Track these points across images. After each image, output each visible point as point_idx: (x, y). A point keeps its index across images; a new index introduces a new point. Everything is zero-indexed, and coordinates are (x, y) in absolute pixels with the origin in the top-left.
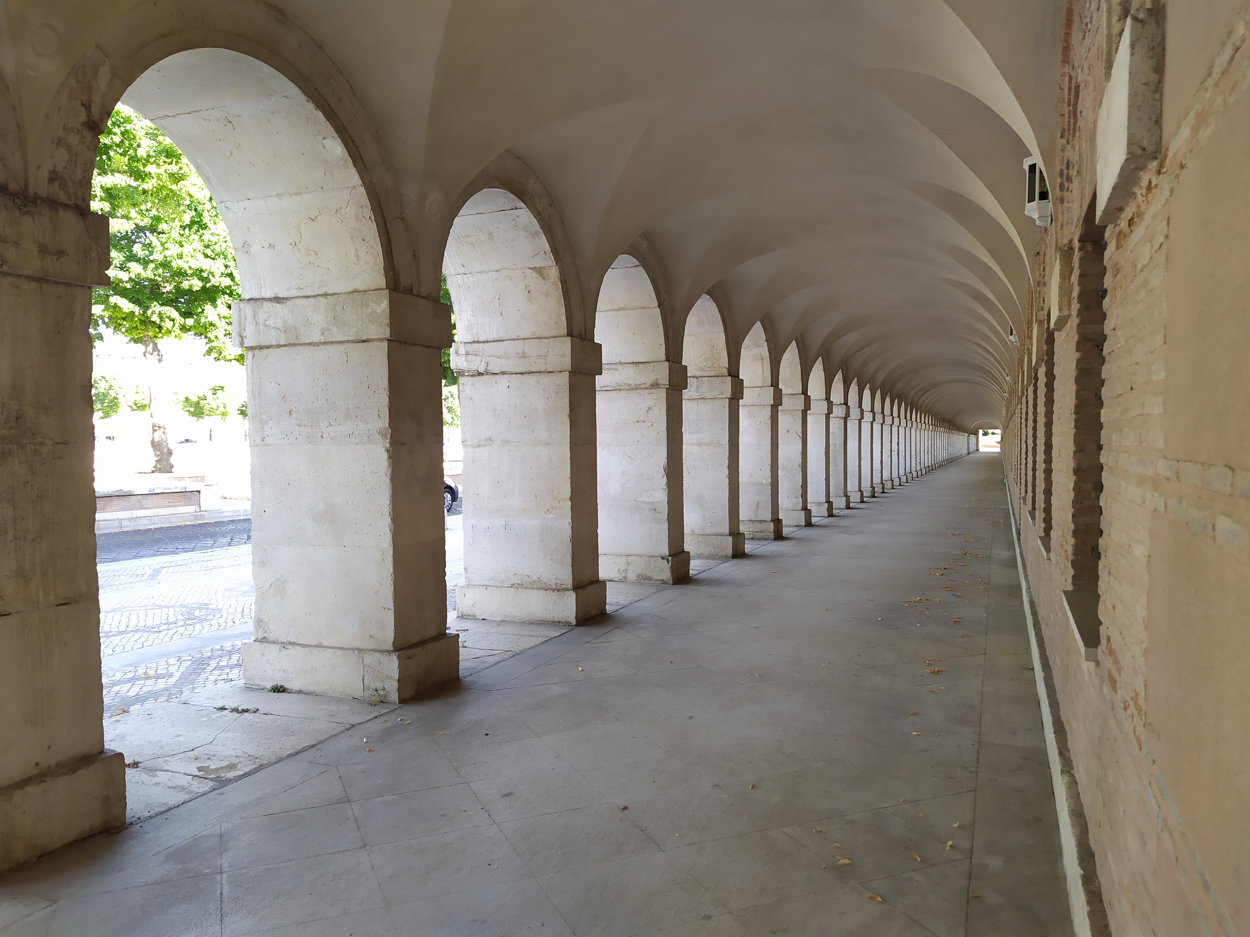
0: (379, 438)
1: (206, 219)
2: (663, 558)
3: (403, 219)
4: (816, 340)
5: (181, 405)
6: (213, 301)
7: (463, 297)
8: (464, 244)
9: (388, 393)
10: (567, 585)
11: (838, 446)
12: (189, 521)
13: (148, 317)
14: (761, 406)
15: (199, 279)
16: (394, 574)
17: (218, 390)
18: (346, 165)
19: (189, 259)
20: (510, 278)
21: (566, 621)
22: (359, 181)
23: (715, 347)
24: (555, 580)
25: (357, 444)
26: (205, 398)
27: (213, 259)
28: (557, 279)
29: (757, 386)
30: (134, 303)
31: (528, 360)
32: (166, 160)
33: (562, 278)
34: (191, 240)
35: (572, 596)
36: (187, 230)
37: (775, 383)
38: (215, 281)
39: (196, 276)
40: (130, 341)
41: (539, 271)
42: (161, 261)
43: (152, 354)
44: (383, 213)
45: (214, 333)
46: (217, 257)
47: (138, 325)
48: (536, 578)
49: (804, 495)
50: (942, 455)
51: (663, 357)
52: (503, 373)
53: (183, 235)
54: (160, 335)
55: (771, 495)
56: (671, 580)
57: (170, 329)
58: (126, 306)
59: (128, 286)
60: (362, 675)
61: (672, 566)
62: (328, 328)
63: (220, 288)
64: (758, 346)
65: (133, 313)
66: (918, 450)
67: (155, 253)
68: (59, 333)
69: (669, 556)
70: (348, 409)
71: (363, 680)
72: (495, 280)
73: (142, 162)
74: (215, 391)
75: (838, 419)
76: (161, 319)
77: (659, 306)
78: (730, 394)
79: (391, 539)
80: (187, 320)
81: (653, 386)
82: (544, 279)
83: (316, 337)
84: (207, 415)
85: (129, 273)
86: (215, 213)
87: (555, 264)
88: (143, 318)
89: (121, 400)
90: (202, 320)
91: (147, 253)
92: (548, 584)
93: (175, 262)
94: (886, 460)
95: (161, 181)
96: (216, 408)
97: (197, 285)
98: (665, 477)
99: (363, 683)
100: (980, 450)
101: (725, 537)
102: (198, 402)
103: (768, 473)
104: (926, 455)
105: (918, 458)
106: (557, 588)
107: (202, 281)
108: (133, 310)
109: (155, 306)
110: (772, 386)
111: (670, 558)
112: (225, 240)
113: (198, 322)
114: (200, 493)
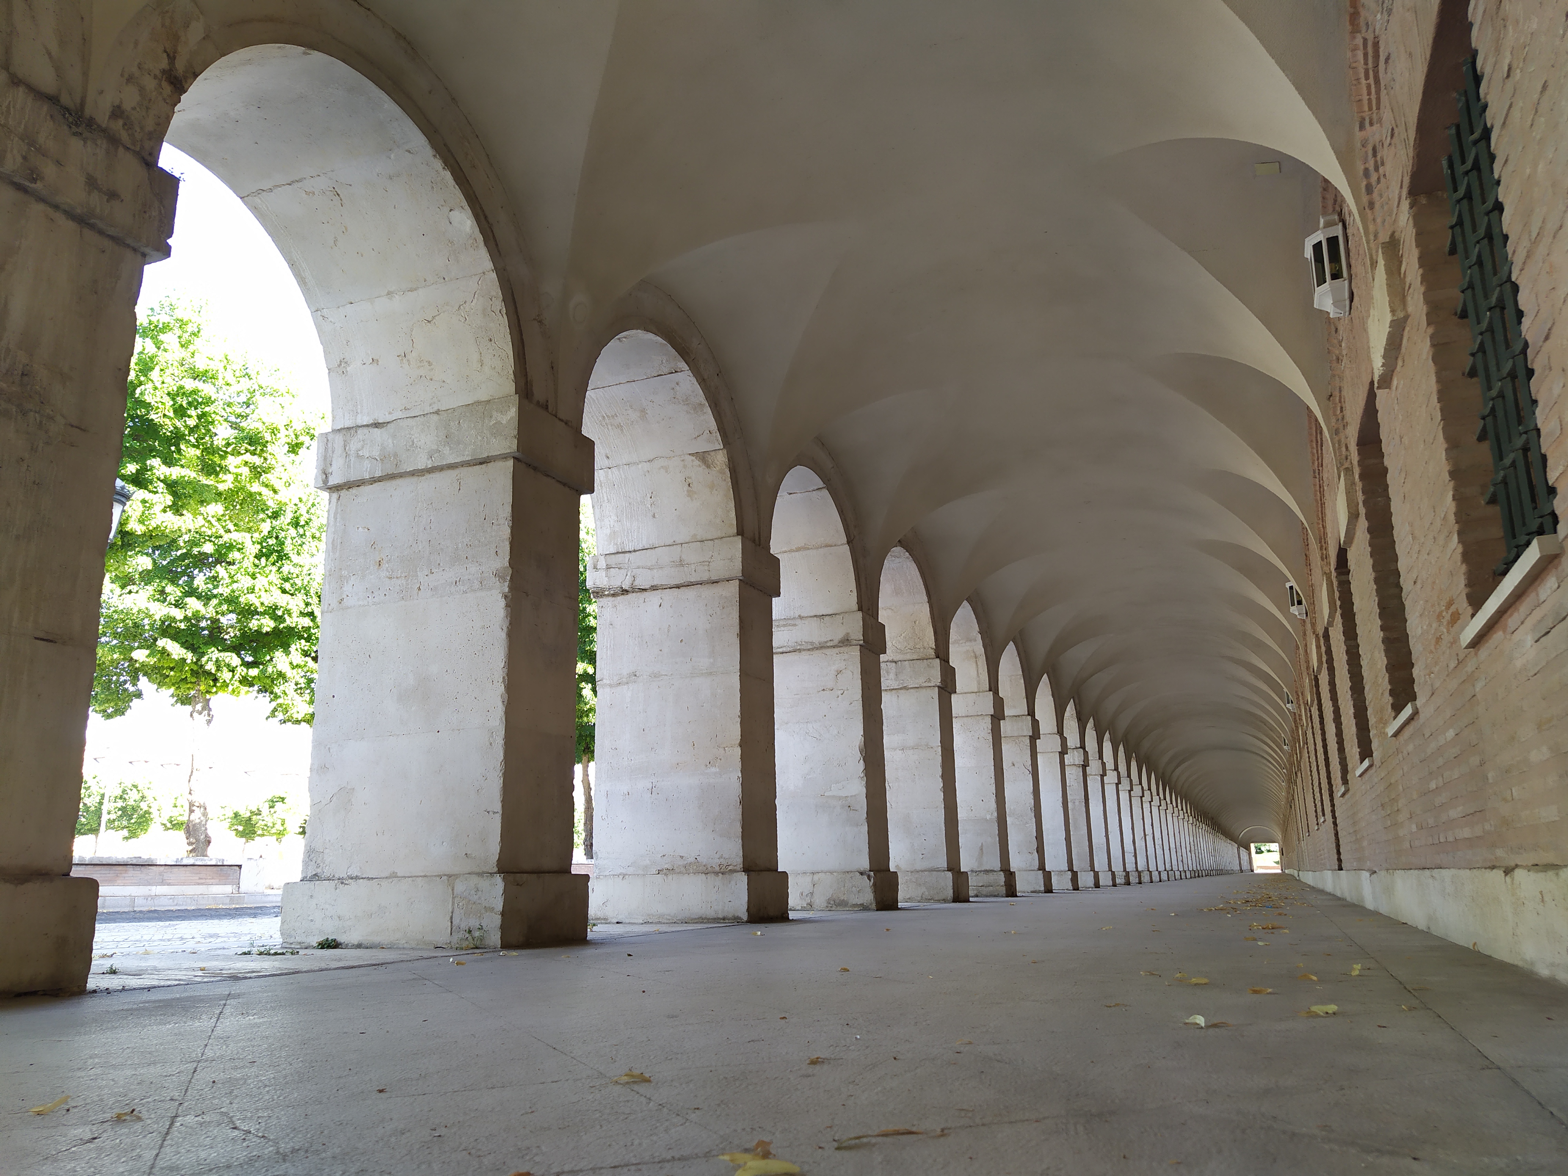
0: (495, 581)
1: (288, 548)
2: (862, 874)
3: (540, 322)
4: (1041, 647)
5: (227, 824)
6: (286, 647)
7: (606, 498)
8: (610, 428)
9: (511, 523)
10: (735, 866)
11: (1077, 803)
12: (223, 904)
13: (202, 666)
14: (978, 718)
15: (271, 618)
16: (505, 763)
17: (277, 802)
18: (475, 245)
19: (263, 593)
20: (666, 469)
21: (734, 916)
22: (489, 265)
23: (917, 622)
24: (718, 860)
25: (465, 592)
26: (259, 813)
27: (292, 595)
28: (724, 466)
29: (970, 691)
30: (187, 648)
31: (686, 568)
32: (249, 447)
33: (731, 466)
34: (268, 572)
35: (743, 878)
36: (263, 560)
37: (994, 687)
38: (289, 622)
39: (268, 615)
40: (176, 702)
41: (703, 457)
42: (227, 596)
43: (200, 713)
44: (516, 308)
45: (282, 687)
46: (296, 592)
47: (189, 676)
48: (692, 860)
49: (1040, 850)
50: (1208, 862)
51: (856, 607)
52: (654, 588)
53: (258, 566)
54: (214, 689)
55: (999, 834)
56: (874, 904)
57: (228, 681)
58: (176, 650)
59: (182, 626)
60: (451, 910)
61: (875, 885)
62: (437, 450)
63: (296, 630)
64: (969, 640)
65: (184, 660)
66: (1178, 844)
67: (220, 586)
68: (96, 293)
69: (870, 871)
70: (457, 548)
71: (451, 918)
72: (647, 474)
73: (219, 454)
74: (272, 803)
75: (1075, 768)
76: (218, 668)
77: (848, 543)
78: (939, 681)
79: (503, 714)
80: (250, 670)
81: (843, 643)
82: (708, 467)
83: (423, 462)
84: (259, 835)
85: (186, 611)
86: (299, 542)
87: (722, 447)
88: (195, 668)
89: (155, 814)
90: (268, 669)
91: (210, 586)
92: (709, 867)
93: (244, 597)
94: (1140, 843)
95: (239, 482)
96: (272, 825)
97: (268, 624)
98: (862, 761)
99: (452, 922)
100: (1255, 872)
101: (943, 873)
102: (250, 819)
103: (993, 805)
104: (1189, 854)
105: (1179, 854)
106: (722, 870)
107: (275, 620)
108: (185, 657)
109: (212, 652)
110: (990, 690)
111: (872, 873)
112: (309, 572)
113: (263, 672)
114: (240, 868)
